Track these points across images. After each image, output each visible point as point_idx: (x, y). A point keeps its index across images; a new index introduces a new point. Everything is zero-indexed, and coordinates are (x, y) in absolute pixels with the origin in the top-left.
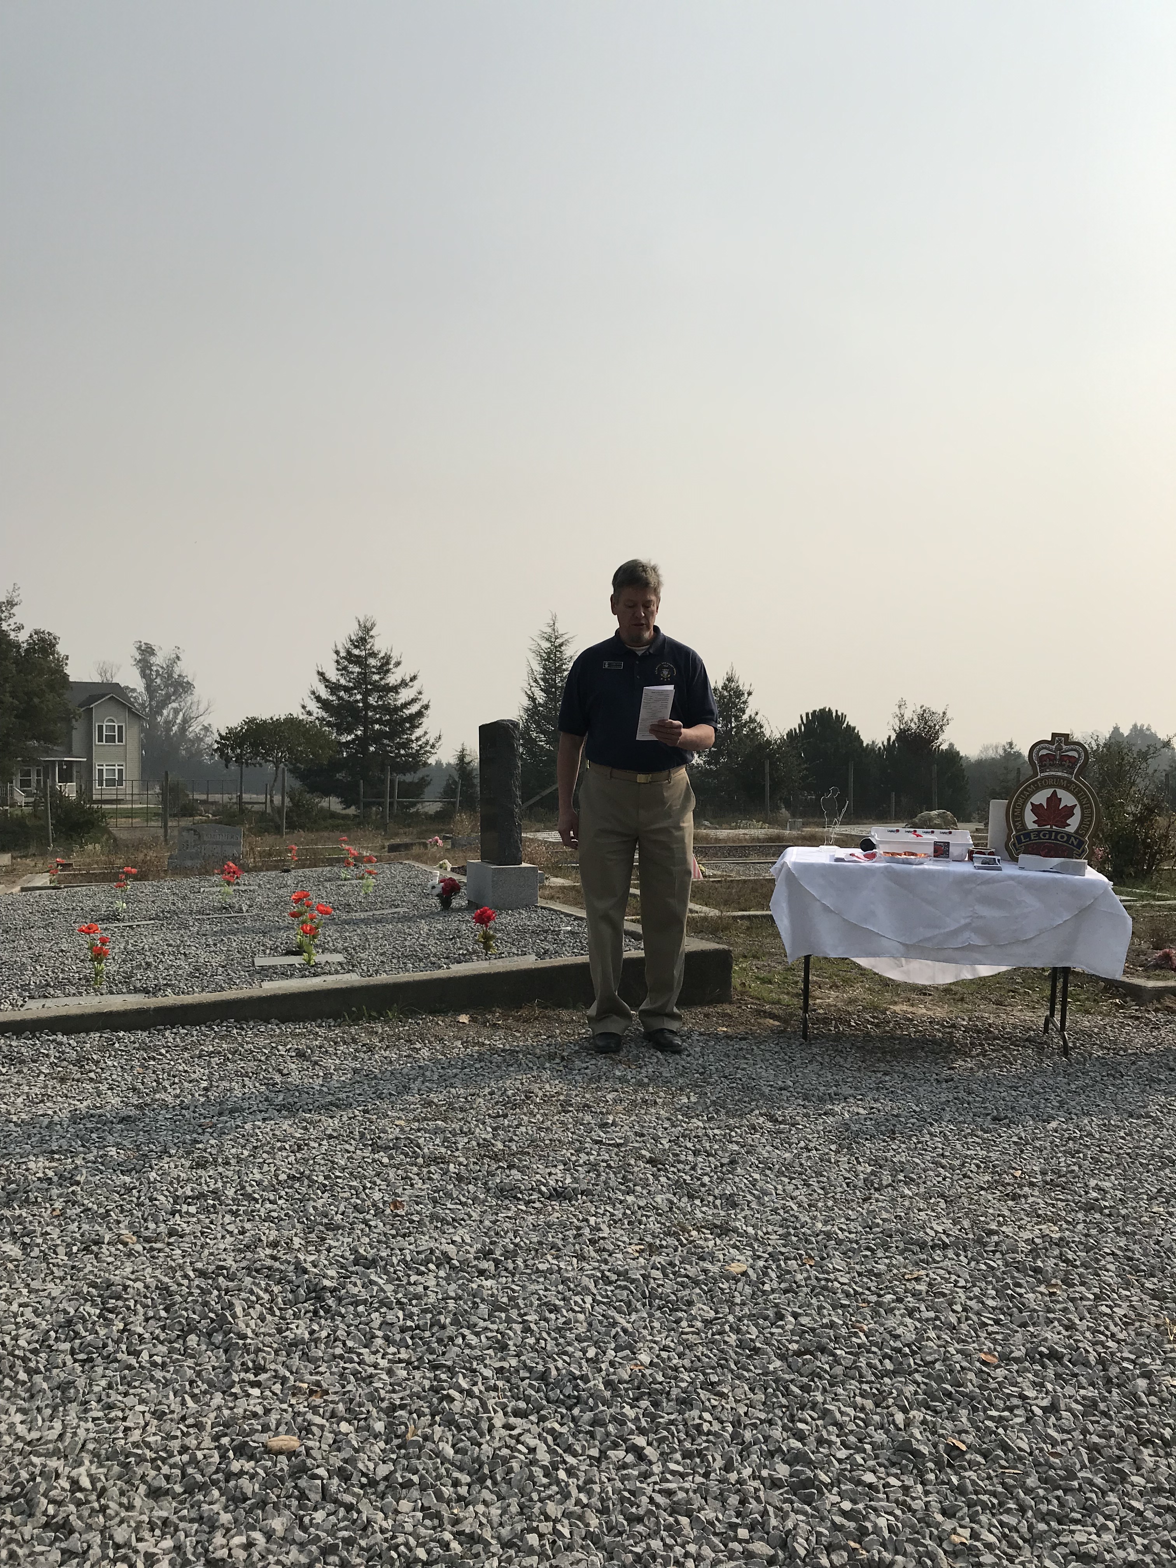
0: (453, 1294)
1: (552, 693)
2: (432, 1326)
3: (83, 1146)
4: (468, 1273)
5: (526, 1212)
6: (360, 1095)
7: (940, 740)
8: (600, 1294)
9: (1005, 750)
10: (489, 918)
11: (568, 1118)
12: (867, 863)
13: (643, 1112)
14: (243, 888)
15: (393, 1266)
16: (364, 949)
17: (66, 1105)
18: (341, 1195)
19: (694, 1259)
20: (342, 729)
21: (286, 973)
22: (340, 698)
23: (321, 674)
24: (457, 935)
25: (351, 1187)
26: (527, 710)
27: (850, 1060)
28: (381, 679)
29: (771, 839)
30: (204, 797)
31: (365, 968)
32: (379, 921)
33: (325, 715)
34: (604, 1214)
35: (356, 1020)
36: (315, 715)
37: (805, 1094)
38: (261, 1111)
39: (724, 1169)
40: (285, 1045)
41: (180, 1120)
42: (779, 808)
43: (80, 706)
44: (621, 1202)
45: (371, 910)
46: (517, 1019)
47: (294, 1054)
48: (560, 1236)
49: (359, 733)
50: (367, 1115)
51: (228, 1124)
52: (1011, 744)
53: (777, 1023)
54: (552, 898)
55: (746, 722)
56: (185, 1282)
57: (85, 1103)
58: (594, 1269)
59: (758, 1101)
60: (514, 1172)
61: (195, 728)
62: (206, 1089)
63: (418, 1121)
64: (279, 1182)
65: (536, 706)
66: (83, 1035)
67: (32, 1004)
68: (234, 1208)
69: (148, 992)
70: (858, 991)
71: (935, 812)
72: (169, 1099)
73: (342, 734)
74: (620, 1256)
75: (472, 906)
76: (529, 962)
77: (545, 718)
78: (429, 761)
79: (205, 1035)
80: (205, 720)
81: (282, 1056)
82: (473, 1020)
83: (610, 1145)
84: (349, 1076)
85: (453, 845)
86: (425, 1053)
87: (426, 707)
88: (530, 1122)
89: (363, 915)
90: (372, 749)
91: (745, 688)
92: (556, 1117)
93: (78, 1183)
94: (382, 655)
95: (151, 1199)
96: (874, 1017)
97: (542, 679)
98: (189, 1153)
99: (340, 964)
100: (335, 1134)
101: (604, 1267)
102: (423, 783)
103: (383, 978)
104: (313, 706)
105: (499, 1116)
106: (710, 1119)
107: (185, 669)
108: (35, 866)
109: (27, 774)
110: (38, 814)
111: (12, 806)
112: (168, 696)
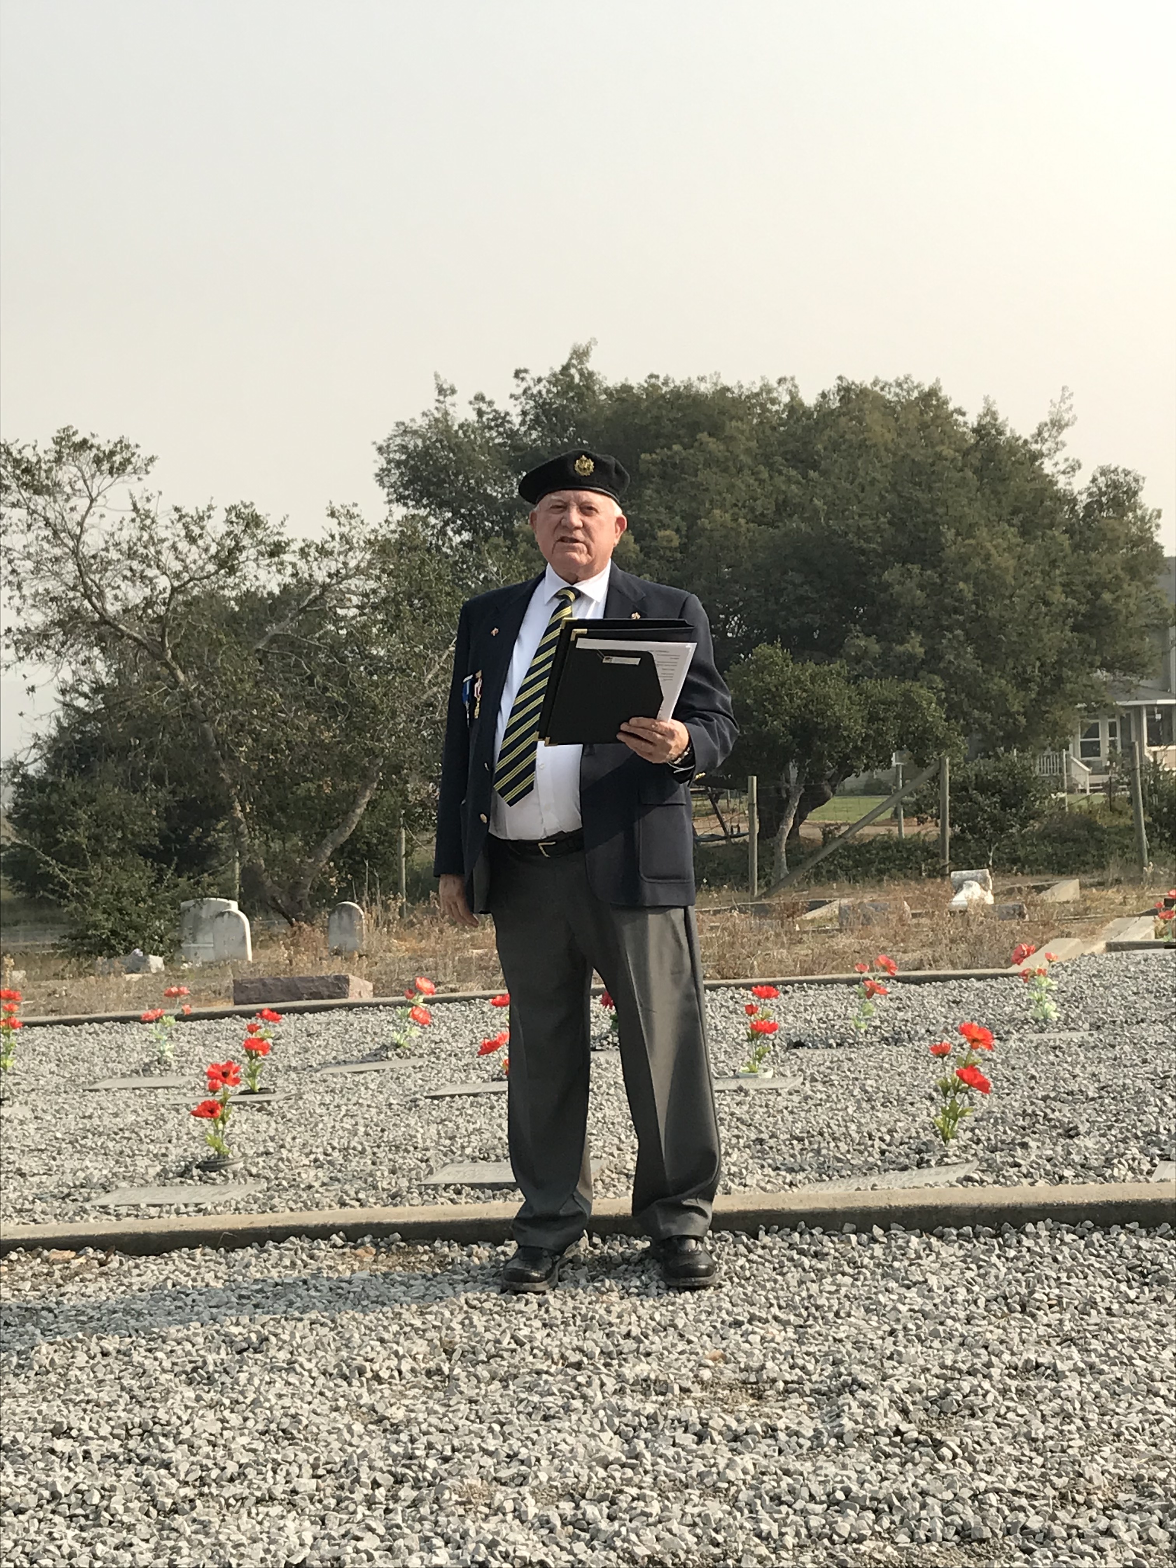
108: (1124, 903)
109: (1093, 731)
110: (1117, 805)
111: (1071, 791)
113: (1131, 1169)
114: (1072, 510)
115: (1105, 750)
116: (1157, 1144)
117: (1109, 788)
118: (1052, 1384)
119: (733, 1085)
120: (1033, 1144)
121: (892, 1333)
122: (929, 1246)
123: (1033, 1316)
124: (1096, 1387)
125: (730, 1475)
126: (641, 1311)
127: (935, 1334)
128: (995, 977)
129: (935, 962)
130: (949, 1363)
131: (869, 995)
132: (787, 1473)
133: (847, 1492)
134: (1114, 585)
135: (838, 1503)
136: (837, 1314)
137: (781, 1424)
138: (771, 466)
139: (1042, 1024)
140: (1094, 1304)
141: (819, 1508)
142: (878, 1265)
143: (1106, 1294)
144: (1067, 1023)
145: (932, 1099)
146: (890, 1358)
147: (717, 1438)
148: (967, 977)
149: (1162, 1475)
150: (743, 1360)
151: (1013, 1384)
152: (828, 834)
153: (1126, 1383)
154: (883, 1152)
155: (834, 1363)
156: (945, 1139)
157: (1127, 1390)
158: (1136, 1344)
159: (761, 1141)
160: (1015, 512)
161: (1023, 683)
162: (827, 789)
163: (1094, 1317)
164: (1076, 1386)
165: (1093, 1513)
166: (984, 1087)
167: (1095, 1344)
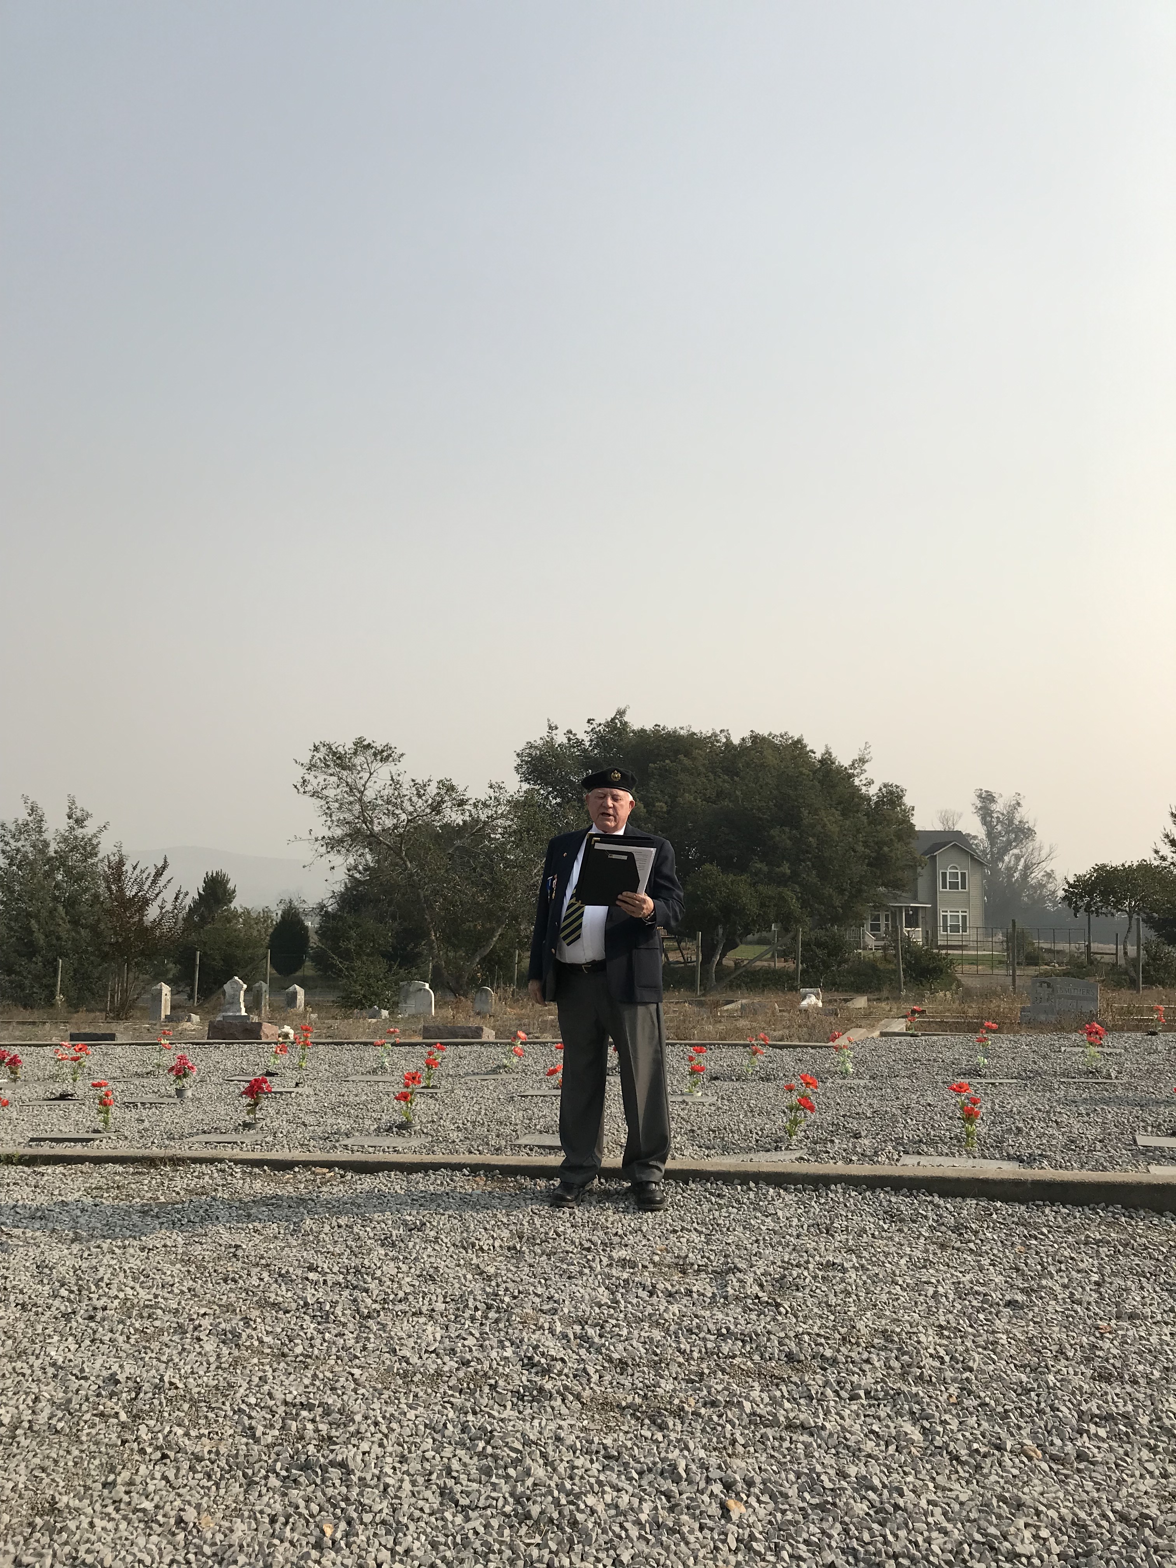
3: (971, 1326)
14: (1108, 1050)
17: (949, 1275)
30: (1049, 945)
36: (1169, 860)
41: (1073, 1318)
43: (925, 854)
51: (1130, 1333)
56: (1104, 1523)
57: (968, 1277)
61: (1037, 875)
62: (1097, 1283)
66: (959, 1199)
67: (908, 1160)
68: (1152, 1442)
69: (1022, 1161)
72: (1058, 1288)
79: (1090, 1219)
80: (1048, 867)
93: (971, 1370)
95: (1054, 1409)
98: (1088, 1360)
104: (1166, 850)
107: (1026, 814)
108: (890, 1011)
109: (877, 918)
110: (888, 958)
111: (864, 949)
112: (1009, 843)
113: (888, 1157)
114: (869, 804)
115: (883, 928)
116: (902, 1144)
117: (884, 948)
118: (841, 1275)
119: (680, 1099)
120: (837, 1141)
121: (757, 1241)
122: (779, 1194)
123: (833, 1236)
124: (864, 1278)
125: (666, 1316)
126: (624, 1221)
127: (780, 1243)
128: (821, 1047)
129: (790, 1037)
130: (786, 1260)
131: (754, 1053)
132: (696, 1316)
133: (728, 1329)
134: (889, 844)
135: (723, 1335)
136: (728, 1229)
137: (695, 1289)
138: (715, 773)
139: (844, 1075)
140: (865, 1232)
141: (713, 1338)
142: (751, 1203)
143: (872, 1226)
144: (858, 1075)
145: (784, 1112)
146: (755, 1255)
147: (660, 1295)
148: (806, 1047)
149: (898, 1330)
150: (676, 1252)
151: (820, 1273)
152: (737, 964)
153: (881, 1276)
154: (757, 1141)
155: (725, 1256)
156: (790, 1136)
157: (881, 1280)
158: (887, 1255)
159: (693, 1131)
160: (839, 803)
161: (841, 891)
162: (738, 941)
163: (865, 1239)
164: (854, 1276)
165: (860, 1349)
166: (812, 1109)
167: (865, 1254)
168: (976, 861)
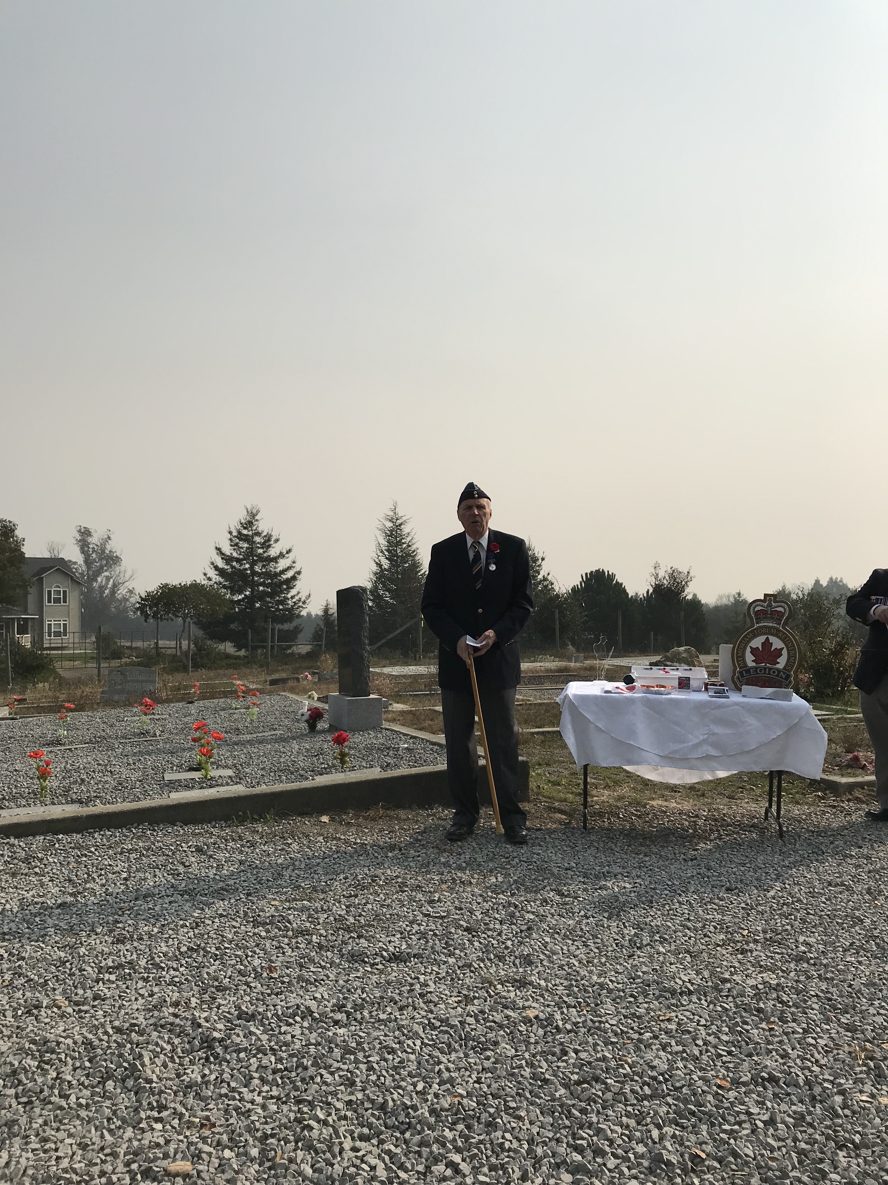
0: (313, 1041)
1: (394, 561)
2: (297, 1067)
3: (28, 928)
4: (326, 1023)
5: (371, 973)
6: (244, 881)
7: (686, 592)
8: (427, 1038)
9: (735, 598)
10: (344, 740)
11: (404, 896)
12: (628, 694)
13: (461, 890)
14: (157, 717)
15: (268, 1019)
16: (249, 765)
17: (16, 895)
18: (229, 962)
19: (500, 1008)
20: (234, 591)
21: (188, 786)
22: (233, 567)
23: (219, 549)
24: (321, 752)
25: (237, 956)
26: (376, 574)
27: (619, 844)
28: (264, 552)
29: (560, 670)
30: (129, 644)
31: (249, 780)
32: (261, 742)
33: (222, 580)
34: (431, 973)
35: (242, 821)
36: (214, 580)
37: (584, 873)
38: (168, 896)
39: (523, 935)
40: (187, 843)
41: (105, 905)
42: (567, 645)
43: (34, 576)
44: (445, 962)
45: (255, 733)
46: (366, 819)
47: (194, 850)
48: (397, 991)
49: (248, 593)
50: (250, 898)
51: (142, 907)
52: (739, 594)
53: (564, 817)
54: (394, 720)
55: (541, 581)
56: (105, 1038)
57: (31, 893)
58: (423, 1017)
59: (549, 879)
60: (362, 940)
61: (122, 591)
62: (125, 879)
63: (289, 901)
64: (181, 953)
65: (382, 570)
66: (30, 838)
68: (145, 975)
69: (82, 803)
70: (625, 790)
71: (682, 648)
72: (97, 888)
73: (235, 594)
74: (443, 1006)
75: (332, 728)
76: (375, 773)
77: (389, 579)
78: (302, 614)
79: (126, 836)
80: (130, 585)
81: (185, 851)
82: (332, 820)
83: (436, 917)
84: (236, 866)
85: (319, 679)
86: (295, 846)
87: (299, 573)
88: (375, 900)
89: (248, 737)
90: (258, 605)
91: (540, 555)
92: (395, 896)
93: (23, 959)
94: (265, 534)
95: (81, 970)
96: (637, 811)
97: (387, 550)
98: (111, 931)
99: (230, 777)
100: (225, 913)
101: (430, 1016)
102: (297, 630)
103: (263, 788)
104: (212, 574)
105: (351, 896)
106: (513, 895)
107: (114, 546)
112: (102, 567)
168: (75, 582)
